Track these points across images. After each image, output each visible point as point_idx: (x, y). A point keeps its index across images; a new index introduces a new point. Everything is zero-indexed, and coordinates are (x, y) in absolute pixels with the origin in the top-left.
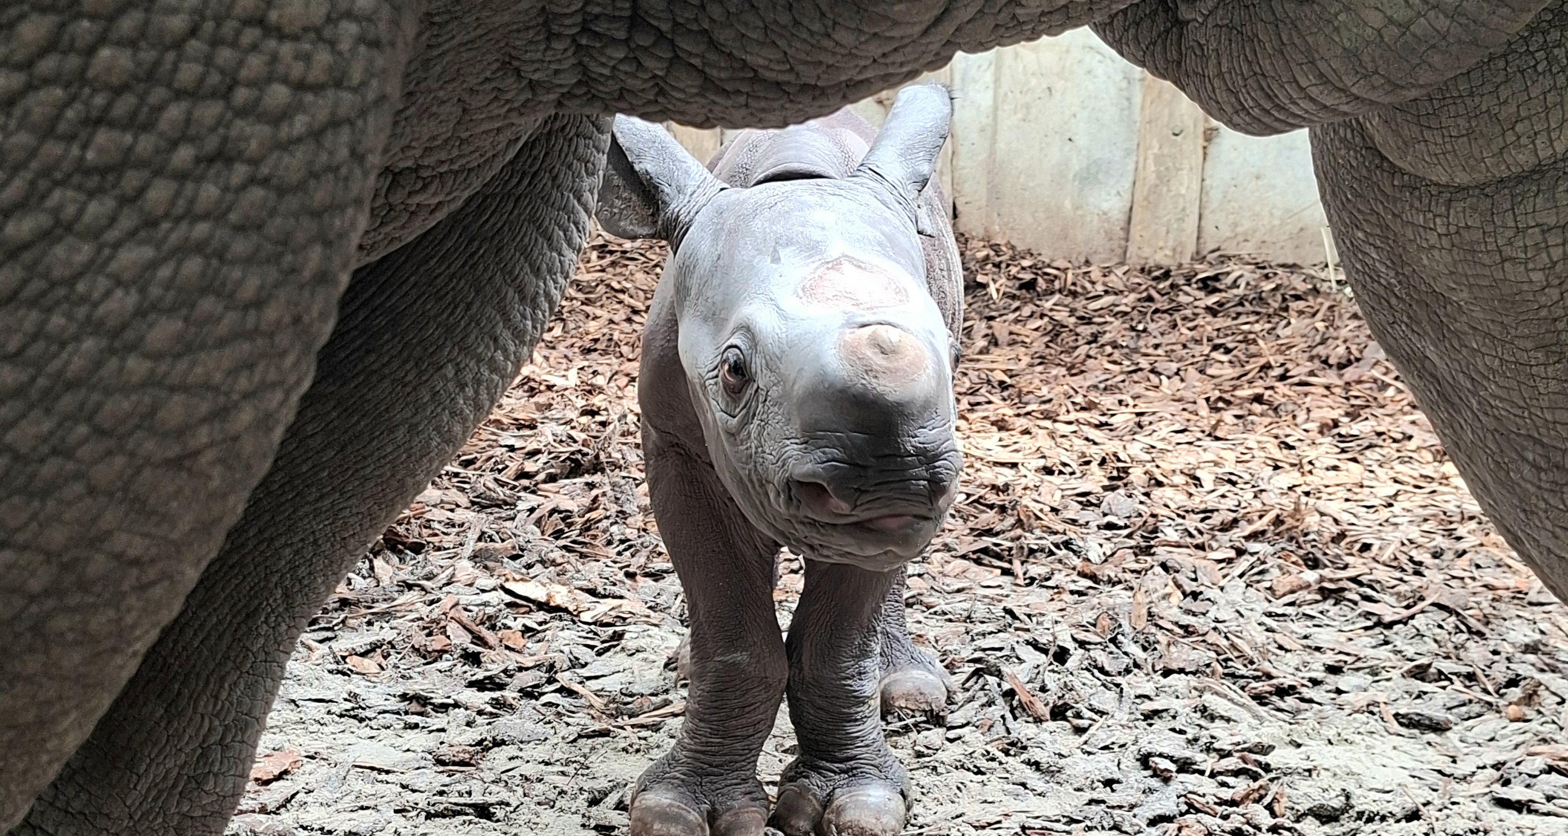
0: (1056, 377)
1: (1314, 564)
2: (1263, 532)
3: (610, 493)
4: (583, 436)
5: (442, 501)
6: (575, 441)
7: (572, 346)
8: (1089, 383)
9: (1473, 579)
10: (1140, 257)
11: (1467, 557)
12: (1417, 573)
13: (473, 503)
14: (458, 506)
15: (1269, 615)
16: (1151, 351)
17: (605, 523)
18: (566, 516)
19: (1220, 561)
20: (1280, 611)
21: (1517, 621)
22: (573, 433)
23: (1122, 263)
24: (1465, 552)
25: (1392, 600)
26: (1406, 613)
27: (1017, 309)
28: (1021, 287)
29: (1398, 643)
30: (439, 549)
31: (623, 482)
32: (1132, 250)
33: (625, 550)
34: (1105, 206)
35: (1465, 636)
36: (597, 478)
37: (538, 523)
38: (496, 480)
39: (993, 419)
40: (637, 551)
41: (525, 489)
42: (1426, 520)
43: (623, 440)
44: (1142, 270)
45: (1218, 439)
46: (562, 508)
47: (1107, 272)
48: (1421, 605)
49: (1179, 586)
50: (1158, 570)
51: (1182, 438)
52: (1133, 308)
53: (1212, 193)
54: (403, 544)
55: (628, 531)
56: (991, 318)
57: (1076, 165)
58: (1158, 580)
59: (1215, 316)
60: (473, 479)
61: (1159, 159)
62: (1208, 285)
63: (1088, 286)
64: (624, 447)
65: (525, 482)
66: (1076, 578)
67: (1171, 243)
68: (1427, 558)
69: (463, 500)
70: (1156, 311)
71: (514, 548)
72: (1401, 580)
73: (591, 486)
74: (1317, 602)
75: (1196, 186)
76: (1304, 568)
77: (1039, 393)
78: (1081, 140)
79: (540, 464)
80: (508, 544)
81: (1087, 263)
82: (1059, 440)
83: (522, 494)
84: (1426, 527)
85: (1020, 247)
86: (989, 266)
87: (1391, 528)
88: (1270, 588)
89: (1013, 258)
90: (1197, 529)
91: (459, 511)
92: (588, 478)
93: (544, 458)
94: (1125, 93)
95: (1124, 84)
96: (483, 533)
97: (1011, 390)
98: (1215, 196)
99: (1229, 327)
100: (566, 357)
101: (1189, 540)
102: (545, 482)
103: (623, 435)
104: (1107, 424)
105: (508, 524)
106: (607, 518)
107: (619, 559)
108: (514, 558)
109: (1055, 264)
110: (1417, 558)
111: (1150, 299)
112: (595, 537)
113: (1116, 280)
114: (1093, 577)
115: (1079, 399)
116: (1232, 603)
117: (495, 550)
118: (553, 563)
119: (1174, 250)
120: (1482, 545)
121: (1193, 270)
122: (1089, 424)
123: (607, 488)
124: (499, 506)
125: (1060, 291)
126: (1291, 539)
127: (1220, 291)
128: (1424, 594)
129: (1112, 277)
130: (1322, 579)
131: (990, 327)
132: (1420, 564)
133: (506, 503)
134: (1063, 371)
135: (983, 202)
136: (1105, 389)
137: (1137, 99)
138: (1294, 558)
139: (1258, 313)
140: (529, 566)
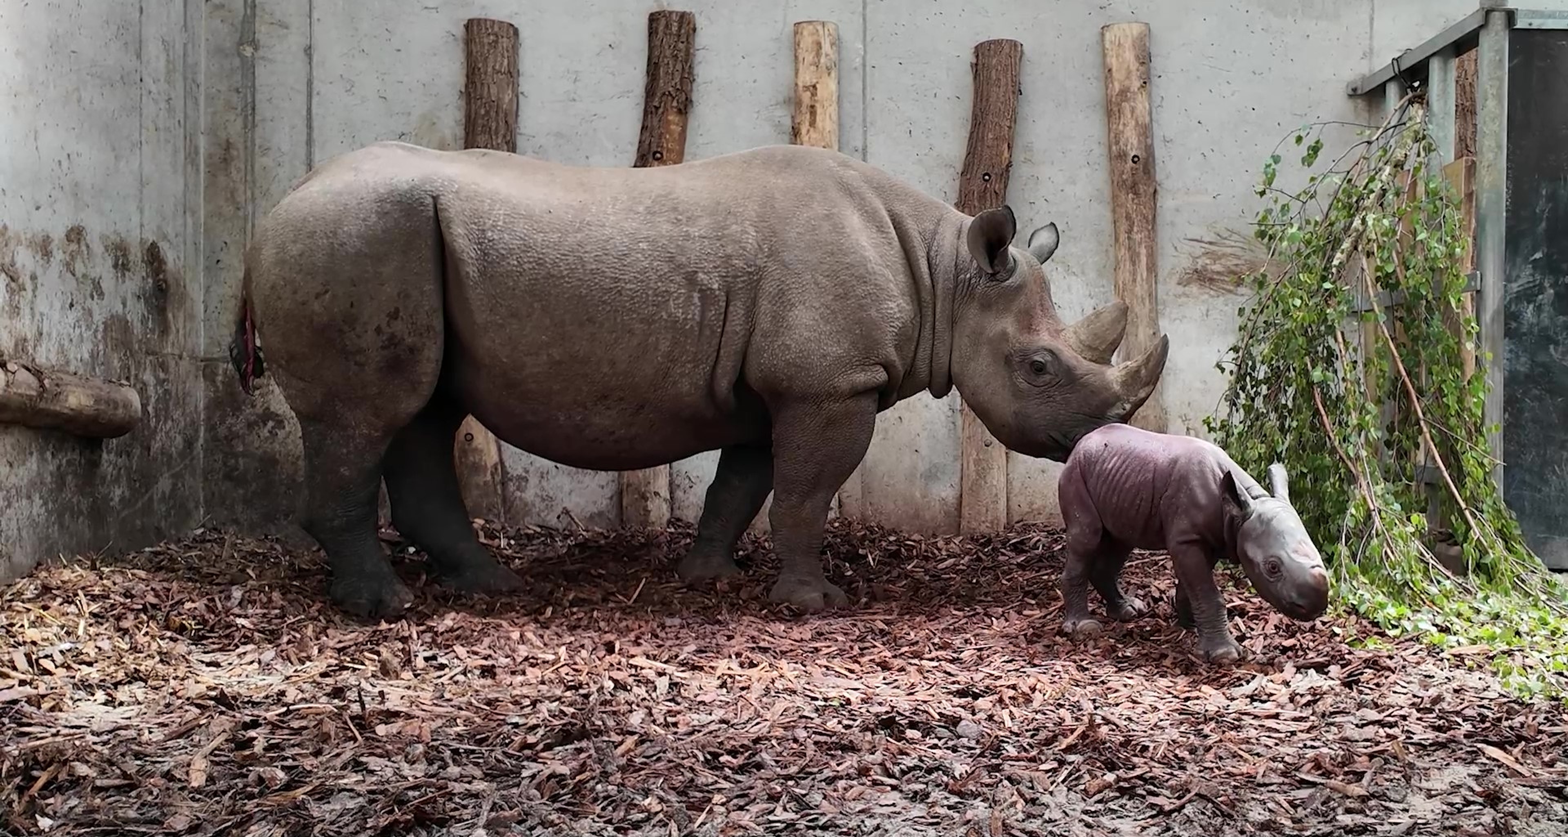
0: (920, 624)
1: (1111, 767)
2: (1076, 745)
3: (595, 755)
4: (572, 710)
5: (462, 776)
6: (566, 715)
7: (562, 624)
8: (943, 626)
9: (1219, 768)
10: (970, 528)
11: (1213, 751)
12: (1183, 768)
13: (486, 775)
14: (474, 778)
15: (1086, 812)
16: (983, 598)
17: (592, 783)
18: (560, 779)
19: (1047, 771)
20: (1093, 809)
21: (1253, 803)
22: (565, 709)
23: (958, 535)
24: (1211, 748)
25: (1167, 793)
26: (1178, 803)
27: (889, 572)
28: (890, 556)
29: (1176, 829)
30: (460, 821)
31: (604, 745)
32: (964, 523)
33: (608, 805)
34: (943, 495)
35: (1220, 820)
36: (584, 744)
37: (538, 787)
38: (504, 753)
39: (878, 660)
40: (617, 806)
41: (528, 758)
42: (1182, 723)
43: (603, 709)
44: (972, 539)
45: (1035, 666)
46: (558, 773)
47: (948, 542)
48: (1188, 796)
49: (1021, 795)
50: (1006, 783)
51: (1011, 666)
52: (968, 567)
53: (1014, 483)
54: (431, 820)
55: (610, 787)
56: (871, 580)
57: (922, 467)
58: (1006, 791)
59: (1024, 570)
60: (486, 754)
61: (977, 462)
62: (1018, 548)
63: (936, 551)
64: (604, 715)
65: (528, 752)
66: (947, 795)
67: (989, 518)
68: (1185, 754)
69: (478, 773)
70: (984, 568)
71: (520, 815)
72: (1172, 774)
73: (580, 751)
74: (1117, 798)
75: (1003, 479)
76: (1106, 771)
77: (909, 638)
78: (924, 451)
79: (539, 736)
80: (514, 812)
81: (934, 536)
82: (926, 675)
83: (525, 763)
84: (1182, 729)
85: (887, 527)
86: (867, 543)
87: (1160, 731)
88: (1085, 790)
89: (883, 536)
90: (1029, 744)
91: (475, 782)
92: (577, 745)
93: (541, 731)
94: (951, 419)
95: (950, 413)
96: (495, 804)
97: (888, 637)
98: (1017, 485)
99: (1034, 578)
100: (557, 634)
101: (1024, 754)
102: (543, 750)
103: (601, 704)
104: (958, 659)
105: (514, 790)
106: (593, 778)
107: (603, 814)
108: (520, 823)
109: (913, 538)
110: (1180, 755)
111: (979, 559)
112: (584, 796)
113: (954, 547)
114: (960, 794)
115: (936, 640)
116: (1059, 806)
117: (505, 817)
118: (552, 824)
119: (992, 523)
120: (1221, 741)
121: (1007, 537)
122: (946, 660)
123: (592, 751)
124: (507, 776)
125: (917, 557)
126: (1094, 749)
127: (1026, 552)
128: (1190, 787)
129: (952, 545)
130: (1119, 779)
131: (870, 587)
132: (1183, 759)
133: (512, 772)
134: (924, 618)
135: (860, 496)
136: (954, 629)
137: (959, 423)
138: (1098, 764)
139: (1052, 567)
140: (532, 829)
